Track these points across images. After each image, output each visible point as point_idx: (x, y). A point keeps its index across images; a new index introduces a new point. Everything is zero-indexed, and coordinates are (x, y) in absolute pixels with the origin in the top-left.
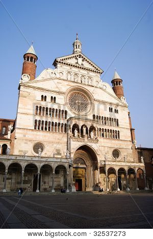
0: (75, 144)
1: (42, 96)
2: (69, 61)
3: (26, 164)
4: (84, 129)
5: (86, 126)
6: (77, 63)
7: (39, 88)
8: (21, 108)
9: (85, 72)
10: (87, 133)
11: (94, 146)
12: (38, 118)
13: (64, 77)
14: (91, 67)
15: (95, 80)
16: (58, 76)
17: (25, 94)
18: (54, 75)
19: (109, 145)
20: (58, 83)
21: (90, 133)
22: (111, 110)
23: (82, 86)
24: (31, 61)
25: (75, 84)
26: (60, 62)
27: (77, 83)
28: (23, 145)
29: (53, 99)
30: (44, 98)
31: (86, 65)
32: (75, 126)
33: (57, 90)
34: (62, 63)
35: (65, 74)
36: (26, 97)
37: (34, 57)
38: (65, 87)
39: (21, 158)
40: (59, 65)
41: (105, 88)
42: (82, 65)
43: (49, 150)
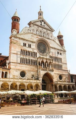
1: (24, 43)
2: (37, 23)
5: (47, 62)
6: (41, 24)
7: (22, 39)
8: (13, 50)
9: (45, 30)
12: (22, 57)
13: (35, 33)
14: (48, 28)
15: (50, 36)
16: (32, 32)
17: (15, 42)
20: (32, 36)
21: (49, 66)
22: (58, 53)
23: (44, 38)
24: (17, 21)
25: (41, 37)
27: (41, 36)
28: (15, 72)
29: (30, 46)
30: (25, 45)
33: (31, 40)
34: (34, 24)
35: (35, 31)
38: (35, 39)
39: (17, 80)
40: (32, 25)
41: (55, 40)
42: (44, 26)
43: (28, 75)
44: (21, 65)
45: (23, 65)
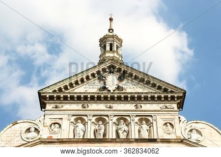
6: (104, 88)
18: (33, 134)
26: (51, 98)
31: (131, 88)
34: (59, 98)
35: (65, 124)
40: (49, 106)
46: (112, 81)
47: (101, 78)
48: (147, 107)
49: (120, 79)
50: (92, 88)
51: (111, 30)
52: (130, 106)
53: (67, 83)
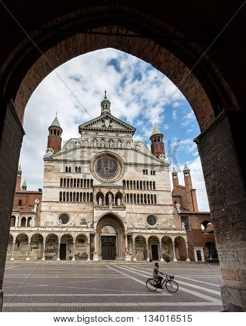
0: (99, 213)
1: (67, 168)
2: (95, 126)
3: (47, 234)
4: (110, 196)
5: (111, 193)
6: (104, 126)
7: (62, 161)
8: (46, 182)
10: (112, 201)
11: (121, 214)
12: (63, 190)
14: (121, 128)
15: (125, 142)
16: (82, 144)
17: (49, 168)
18: (78, 144)
19: (143, 211)
20: (82, 151)
21: (116, 200)
22: (145, 172)
23: (110, 150)
25: (102, 150)
26: (84, 129)
28: (49, 216)
29: (78, 170)
30: (68, 170)
31: (115, 126)
32: (100, 195)
33: (82, 159)
34: (87, 129)
35: (90, 141)
36: (50, 171)
37: (58, 129)
38: (91, 155)
39: (42, 229)
40: (83, 132)
41: (138, 148)
42: (110, 126)
43: (74, 219)
44: (60, 204)
45: (64, 205)
46: (107, 123)
47: (103, 121)
48: (120, 135)
49: (111, 122)
50: (99, 125)
51: (105, 98)
52: (114, 134)
53: (88, 124)
